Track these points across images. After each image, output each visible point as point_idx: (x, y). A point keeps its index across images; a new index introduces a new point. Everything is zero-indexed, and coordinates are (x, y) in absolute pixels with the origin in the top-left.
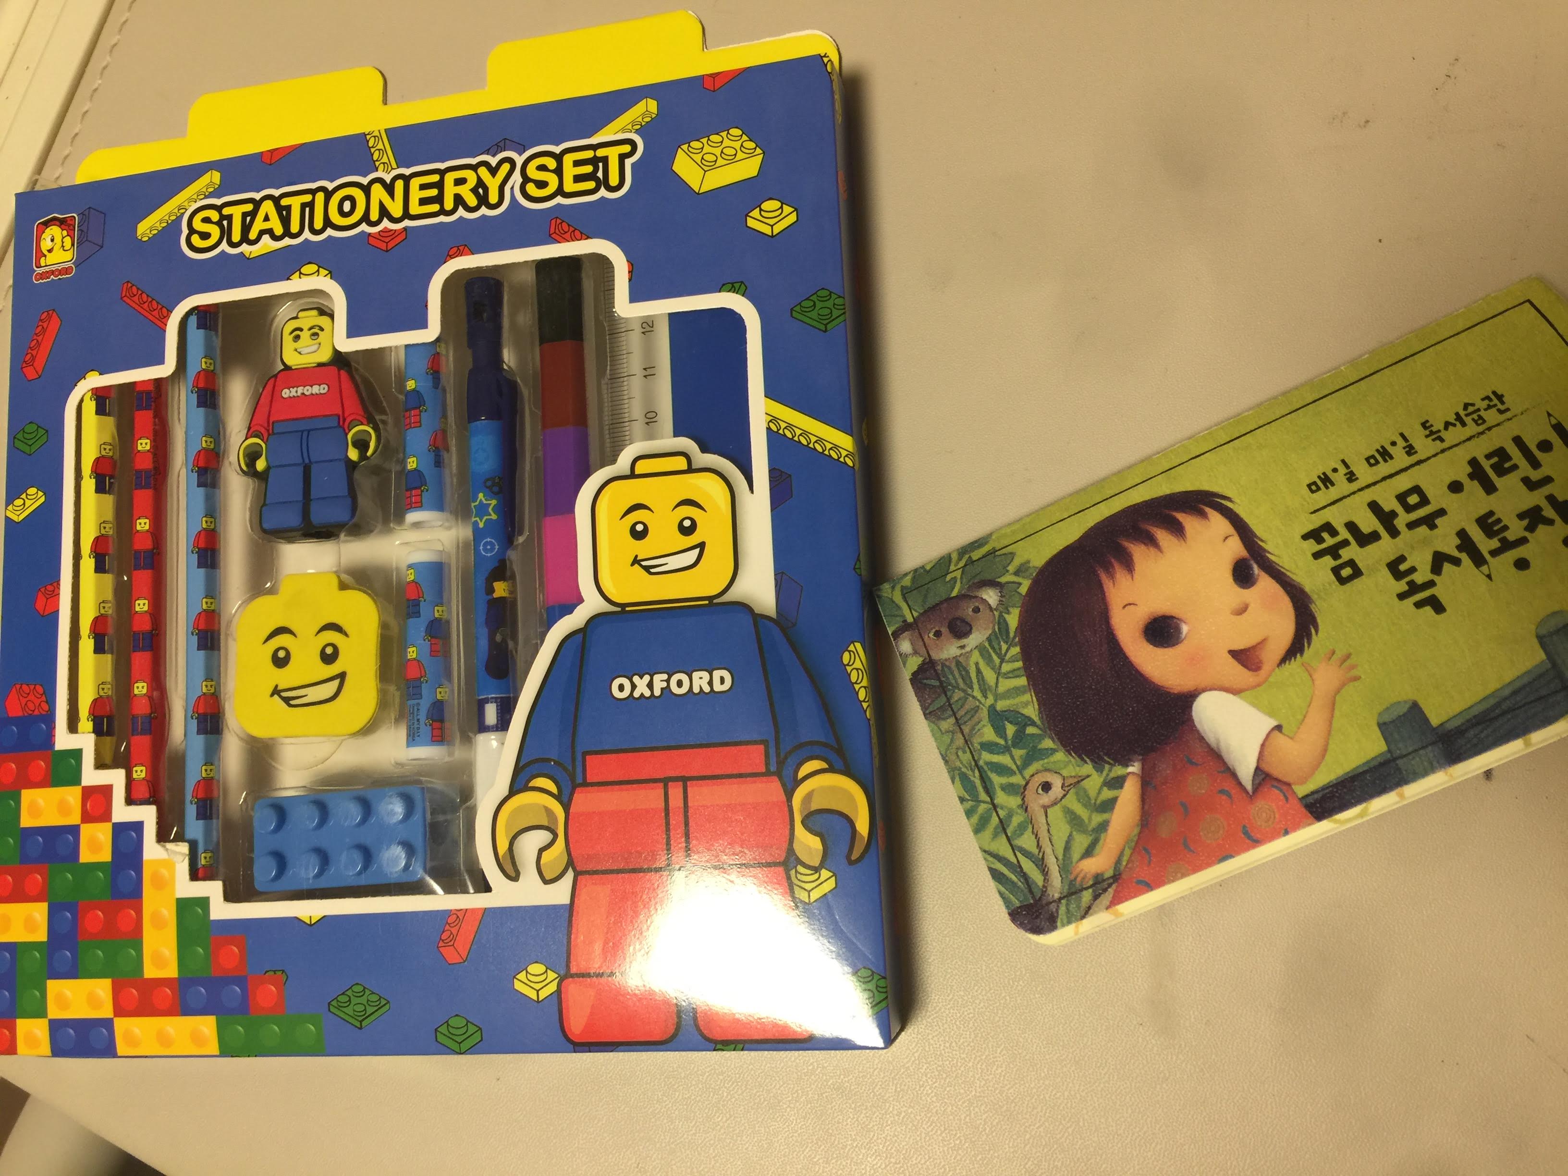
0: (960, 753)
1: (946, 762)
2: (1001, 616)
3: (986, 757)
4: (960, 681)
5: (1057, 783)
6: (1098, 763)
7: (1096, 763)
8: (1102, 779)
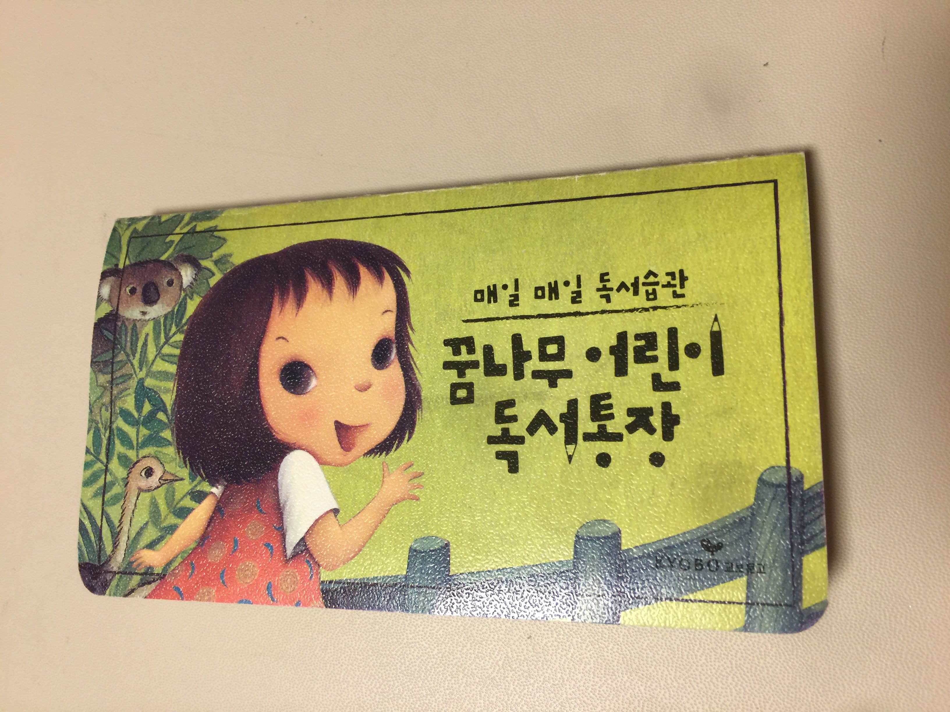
0: (103, 409)
1: (91, 411)
2: (185, 299)
3: (120, 423)
4: (129, 344)
5: (158, 473)
6: (194, 472)
7: (193, 470)
8: (190, 487)
